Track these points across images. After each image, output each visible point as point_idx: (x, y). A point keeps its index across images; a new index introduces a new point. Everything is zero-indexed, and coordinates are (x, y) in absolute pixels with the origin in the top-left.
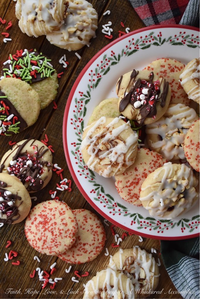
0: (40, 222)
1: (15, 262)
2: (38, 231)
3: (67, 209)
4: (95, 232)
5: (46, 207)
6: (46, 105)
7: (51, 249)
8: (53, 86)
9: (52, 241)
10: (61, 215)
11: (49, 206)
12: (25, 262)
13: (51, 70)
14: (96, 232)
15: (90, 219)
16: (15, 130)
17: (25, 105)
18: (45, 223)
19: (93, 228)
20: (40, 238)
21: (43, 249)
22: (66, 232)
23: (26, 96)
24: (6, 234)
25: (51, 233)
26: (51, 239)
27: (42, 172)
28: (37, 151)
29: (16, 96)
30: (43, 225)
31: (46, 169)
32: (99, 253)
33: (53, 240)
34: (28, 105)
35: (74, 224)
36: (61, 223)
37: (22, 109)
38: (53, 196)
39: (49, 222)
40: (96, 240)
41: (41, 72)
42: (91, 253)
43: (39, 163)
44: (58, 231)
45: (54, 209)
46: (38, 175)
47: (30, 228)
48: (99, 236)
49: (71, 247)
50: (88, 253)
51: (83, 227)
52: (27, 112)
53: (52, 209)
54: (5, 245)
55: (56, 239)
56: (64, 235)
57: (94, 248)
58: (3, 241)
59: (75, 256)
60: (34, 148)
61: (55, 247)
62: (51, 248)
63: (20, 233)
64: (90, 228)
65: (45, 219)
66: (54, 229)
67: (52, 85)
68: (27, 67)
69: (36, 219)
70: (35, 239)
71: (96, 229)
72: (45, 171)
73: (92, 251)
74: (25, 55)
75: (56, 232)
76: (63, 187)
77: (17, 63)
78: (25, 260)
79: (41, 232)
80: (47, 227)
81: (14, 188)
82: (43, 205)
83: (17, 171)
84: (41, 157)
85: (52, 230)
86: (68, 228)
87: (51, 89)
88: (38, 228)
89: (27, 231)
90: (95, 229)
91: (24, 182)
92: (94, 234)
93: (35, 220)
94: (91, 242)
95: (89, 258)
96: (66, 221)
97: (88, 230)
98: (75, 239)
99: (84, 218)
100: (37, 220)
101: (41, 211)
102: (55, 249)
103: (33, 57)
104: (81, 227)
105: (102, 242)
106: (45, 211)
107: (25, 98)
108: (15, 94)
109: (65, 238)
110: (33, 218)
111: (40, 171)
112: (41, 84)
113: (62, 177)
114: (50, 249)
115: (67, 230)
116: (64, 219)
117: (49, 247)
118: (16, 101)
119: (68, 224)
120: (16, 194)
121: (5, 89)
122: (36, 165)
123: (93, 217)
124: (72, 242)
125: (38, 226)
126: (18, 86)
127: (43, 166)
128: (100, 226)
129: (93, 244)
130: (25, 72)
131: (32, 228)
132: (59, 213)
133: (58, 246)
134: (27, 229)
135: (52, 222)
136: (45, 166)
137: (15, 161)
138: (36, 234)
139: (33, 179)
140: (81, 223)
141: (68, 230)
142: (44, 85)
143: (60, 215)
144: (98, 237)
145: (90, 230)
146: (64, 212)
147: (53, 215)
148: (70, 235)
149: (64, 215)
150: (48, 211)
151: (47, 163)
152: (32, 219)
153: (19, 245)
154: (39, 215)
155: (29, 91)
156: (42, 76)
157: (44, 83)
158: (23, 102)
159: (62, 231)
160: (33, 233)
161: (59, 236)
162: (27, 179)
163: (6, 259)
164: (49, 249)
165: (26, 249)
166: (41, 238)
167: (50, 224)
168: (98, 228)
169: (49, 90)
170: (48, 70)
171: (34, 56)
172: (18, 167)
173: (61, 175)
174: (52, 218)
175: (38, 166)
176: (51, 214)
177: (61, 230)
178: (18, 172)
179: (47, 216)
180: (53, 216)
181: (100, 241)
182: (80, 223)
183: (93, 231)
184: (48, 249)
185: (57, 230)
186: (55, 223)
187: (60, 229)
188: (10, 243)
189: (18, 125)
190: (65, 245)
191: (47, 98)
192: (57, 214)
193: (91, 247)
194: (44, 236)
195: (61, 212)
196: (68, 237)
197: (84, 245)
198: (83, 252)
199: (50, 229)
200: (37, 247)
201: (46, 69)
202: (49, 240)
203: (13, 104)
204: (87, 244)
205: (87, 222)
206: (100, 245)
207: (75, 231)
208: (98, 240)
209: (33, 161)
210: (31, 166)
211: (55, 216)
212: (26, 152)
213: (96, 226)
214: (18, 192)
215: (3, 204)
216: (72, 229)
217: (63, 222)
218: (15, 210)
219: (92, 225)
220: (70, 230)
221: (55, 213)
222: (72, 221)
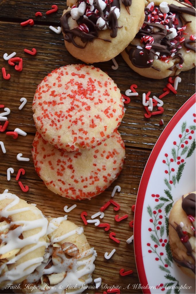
0: (81, 84)
1: (8, 72)
2: (66, 86)
3: (117, 120)
4: (97, 177)
5: (107, 85)
7: (45, 118)
9: (59, 113)
10: (104, 112)
11: (110, 89)
12: (12, 86)
14: (97, 179)
15: (113, 162)
18: (84, 93)
19: (102, 170)
20: (55, 93)
21: (40, 104)
22: (80, 130)
24: (44, 42)
25: (70, 108)
26: (61, 112)
27: (163, 60)
30: (77, 90)
31: (172, 63)
32: (64, 195)
33: (60, 115)
35: (98, 138)
36: (93, 117)
38: (128, 93)
39: (85, 97)
40: (85, 183)
42: (61, 182)
43: (177, 49)
44: (78, 117)
45: (109, 98)
46: (158, 54)
47: (64, 73)
48: (92, 185)
49: (60, 147)
50: (59, 177)
51: (98, 155)
53: (109, 95)
54: (28, 48)
55: (64, 118)
56: (76, 128)
57: (70, 185)
58: (32, 43)
59: (48, 159)
61: (50, 122)
62: (46, 116)
63: (53, 63)
64: (100, 166)
65: (88, 89)
66: (79, 109)
69: (83, 76)
70: (51, 87)
71: (102, 176)
72: (167, 64)
73: (63, 183)
75: (75, 115)
76: (150, 102)
78: (15, 85)
79: (65, 91)
80: (77, 97)
81: (128, 19)
82: (109, 79)
83: (153, 18)
84: (188, 49)
85: (75, 107)
86: (88, 131)
88: (70, 85)
89: (58, 71)
90: (100, 176)
91: (139, 36)
92: (92, 176)
93: (80, 75)
94: (78, 177)
95: (51, 182)
96: (99, 124)
97: (95, 165)
98: (75, 149)
99: (111, 151)
100: (81, 79)
101: (97, 80)
102: (48, 123)
104: (97, 151)
105: (84, 193)
106: (101, 87)
109: (71, 132)
110: (82, 72)
111: (164, 56)
113: (164, 95)
114: (44, 116)
115: (85, 130)
116: (101, 119)
117: (47, 112)
119: (96, 128)
120: (119, 26)
122: (173, 44)
123: (119, 164)
124: (68, 146)
125: (74, 83)
127: (174, 58)
128: (108, 181)
129: (76, 181)
131: (67, 76)
132: (106, 108)
133: (54, 126)
134: (61, 70)
135: (89, 102)
136: (174, 60)
137: (168, 10)
138: (60, 86)
139: (151, 46)
140: (103, 150)
141: (86, 133)
143: (104, 110)
144: (90, 184)
146: (112, 115)
147: (99, 100)
148: (78, 138)
149: (107, 117)
150: (103, 90)
151: (181, 61)
152: (80, 71)
153: (35, 69)
154: (90, 79)
159: (79, 123)
160: (59, 81)
161: (70, 121)
162: (147, 37)
163: (6, 57)
164: (43, 114)
165: (32, 82)
166: (56, 95)
167: (85, 100)
168: (103, 179)
172: (160, 19)
173: (167, 93)
174: (95, 99)
175: (173, 48)
176: (100, 96)
177: (81, 120)
178: (152, 21)
179: (95, 92)
180: (98, 101)
181: (85, 191)
182: (101, 148)
183: (96, 173)
184: (43, 112)
185: (79, 115)
186: (88, 108)
187: (83, 118)
188: (33, 53)
190: (59, 137)
192: (104, 106)
193: (70, 179)
194: (61, 99)
195: (109, 111)
196: (75, 136)
197: (71, 167)
198: (58, 170)
199: (76, 103)
200: (39, 95)
202: (58, 108)
204: (73, 171)
205: (108, 158)
206: (78, 193)
207: (87, 144)
208: (85, 187)
209: (177, 39)
210: (168, 37)
211: (99, 103)
212: (187, 23)
213: (106, 175)
214: (124, 29)
215: (96, 10)
216: (89, 138)
217: (95, 119)
218: (91, 35)
219: (105, 168)
220: (87, 134)
221: (103, 101)
222: (102, 134)
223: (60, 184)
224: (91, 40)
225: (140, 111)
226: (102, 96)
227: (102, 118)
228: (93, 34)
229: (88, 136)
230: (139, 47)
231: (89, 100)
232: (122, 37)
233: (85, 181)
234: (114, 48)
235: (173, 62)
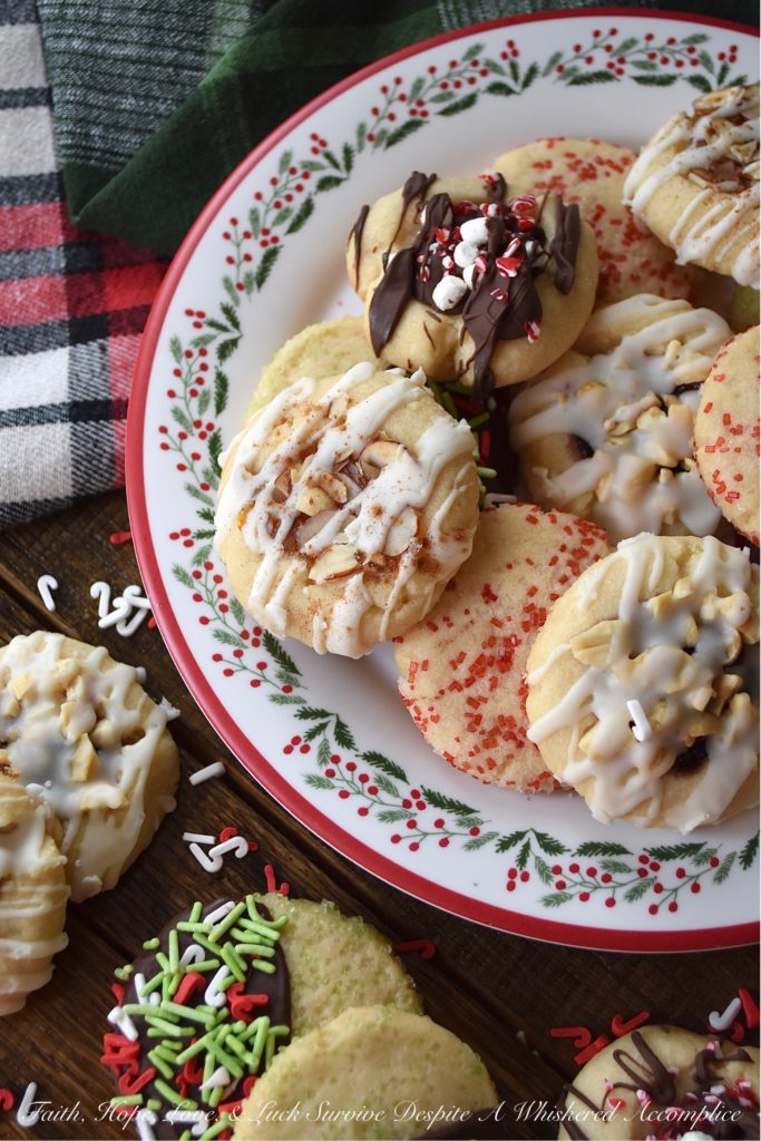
6: (409, 986)
8: (326, 927)
13: (245, 914)
28: (635, 1089)
31: (733, 1071)
34: (400, 1072)
41: (244, 966)
43: (700, 1095)
67: (320, 929)
68: (200, 1030)
74: (140, 1023)
77: (168, 1073)
84: (669, 1077)
87: (337, 942)
103: (159, 989)
112: (302, 984)
127: (719, 1080)
130: (224, 1046)
136: (722, 1073)
142: (313, 971)
151: (706, 1057)
156: (268, 968)
157: (299, 967)
169: (343, 952)
170: (243, 929)
171: (154, 981)
191: (380, 972)
201: (236, 934)
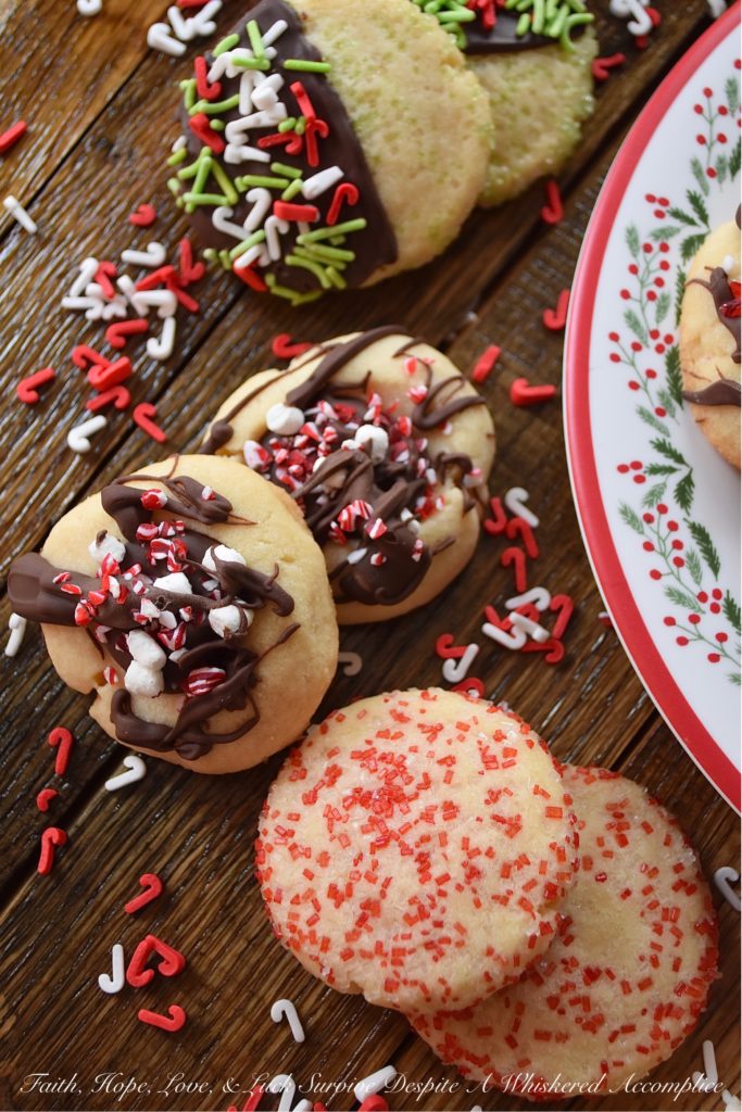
0: (358, 791)
1: (161, 1007)
2: (336, 841)
3: (530, 744)
4: (666, 910)
5: (406, 715)
6: (514, 182)
7: (401, 964)
8: (567, 92)
9: (414, 911)
10: (488, 768)
11: (423, 711)
12: (214, 1022)
13: (572, 11)
14: (670, 915)
15: (643, 832)
16: (324, 266)
17: (413, 134)
18: (392, 798)
19: (653, 882)
20: (341, 887)
21: (347, 955)
22: (506, 872)
23: (427, 88)
24: (142, 834)
25: (417, 865)
26: (412, 901)
27: (429, 510)
28: (428, 386)
29: (374, 76)
30: (370, 813)
31: (453, 494)
32: (666, 1052)
33: (421, 909)
34: (428, 140)
35: (559, 832)
36: (486, 812)
37: (395, 150)
38: (453, 671)
39: (410, 800)
40: (666, 960)
41: (521, 6)
42: (621, 1036)
43: (424, 454)
44: (462, 856)
45: (450, 731)
46: (406, 515)
47: (288, 825)
48: (683, 942)
49: (519, 971)
50: (604, 1031)
51: (600, 865)
52: (413, 176)
53: (441, 728)
54: (126, 895)
55: (441, 902)
56: (491, 883)
57: (644, 1012)
58: (118, 873)
59: (525, 1036)
60: (412, 368)
61: (427, 955)
62: (398, 957)
63: (223, 845)
64: (637, 881)
65: (388, 778)
66: (436, 840)
67: (565, 86)
69: (334, 774)
70: (310, 893)
71: (672, 893)
72: (448, 508)
73: (629, 1029)
75: (449, 862)
76: (521, 625)
78: (216, 1010)
79: (352, 853)
80: (394, 824)
81: (266, 537)
82: (386, 701)
83: (294, 468)
84: (441, 424)
85: (424, 848)
86: (521, 851)
87: (553, 104)
88: (339, 828)
89: (266, 840)
90: (667, 897)
91: (322, 537)
92: (655, 925)
93: (327, 779)
94: (636, 972)
95: (605, 1068)
96: (517, 803)
97: (627, 893)
98: (554, 926)
99: (608, 819)
100: (341, 781)
101: (371, 735)
102: (423, 964)
104: (588, 863)
105: (695, 981)
106: (399, 735)
107: (421, 96)
108: (372, 63)
109: (497, 905)
110: (317, 766)
111: (421, 502)
112: (509, 65)
113: (521, 574)
114: (394, 963)
115: (513, 857)
116: (506, 790)
117: (388, 948)
118: (373, 103)
119: (526, 823)
120: (269, 573)
121: (327, 34)
122: (404, 457)
123: (659, 820)
124: (533, 939)
125: (343, 812)
126: (398, 27)
127: (442, 478)
128: (693, 882)
129: (645, 984)
131: (303, 821)
132: (478, 756)
133: (448, 949)
134: (271, 831)
135: (429, 799)
136: (449, 482)
137: (297, 415)
138: (324, 859)
139: (379, 521)
140: (593, 844)
141: (523, 861)
142: (522, 76)
143: (482, 767)
144: (677, 944)
145: (636, 894)
146: (509, 753)
147: (441, 762)
148: (527, 896)
149: (509, 769)
150: (413, 736)
151: (463, 464)
152: (310, 774)
153: (205, 914)
154: (357, 755)
155: (449, 68)
156: (521, 28)
157: (525, 63)
158: (407, 114)
159: (481, 862)
160: (307, 853)
161: (459, 888)
162: (344, 516)
163: (110, 984)
164: (384, 964)
165: (241, 945)
166: (349, 887)
167: (417, 807)
168: (681, 894)
169: (543, 110)
170: (558, 7)
172: (307, 451)
173: (520, 559)
174: (432, 776)
175: (415, 464)
176: (431, 754)
177: (477, 852)
178: (301, 477)
179: (408, 763)
180: (444, 768)
181: (688, 972)
182: (588, 844)
183: (653, 905)
184: (377, 961)
185: (454, 850)
186: (451, 810)
187: (473, 844)
188: (156, 889)
189: (349, 235)
190: (490, 952)
191: (526, 149)
192: (469, 758)
193: (629, 999)
194: (371, 879)
195: (490, 752)
196: (513, 900)
197: (592, 975)
198: (578, 1020)
199: (411, 839)
200: (314, 942)
202: (396, 904)
203: (354, 116)
204: (609, 973)
205: (623, 842)
206: (683, 1001)
207: (561, 876)
208: (676, 966)
209: (395, 437)
210: (378, 459)
211: (453, 768)
212: (366, 385)
213: (672, 878)
214: (283, 565)
215: (182, 611)
216: (545, 859)
217: (494, 809)
218: (239, 672)
219: (651, 867)
220: (531, 859)
221: (453, 753)
222: (552, 813)
223: (626, 1043)
224: (253, 680)
225: (527, 672)
226: (431, 748)
227: (504, 786)
228: (240, 666)
229: (538, 862)
230: (355, 556)
231: (423, 794)
232: (304, 586)
233: (659, 955)
234: (317, 628)
235: (451, 488)
